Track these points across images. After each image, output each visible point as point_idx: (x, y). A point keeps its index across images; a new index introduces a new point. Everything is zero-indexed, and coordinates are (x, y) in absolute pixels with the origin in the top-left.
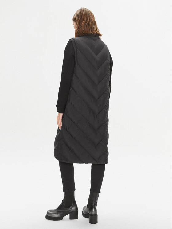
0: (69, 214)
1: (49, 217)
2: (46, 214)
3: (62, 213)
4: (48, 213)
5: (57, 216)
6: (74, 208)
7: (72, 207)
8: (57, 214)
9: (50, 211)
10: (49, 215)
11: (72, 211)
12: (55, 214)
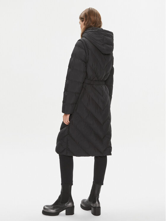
0: (65, 210)
1: (45, 212)
2: (42, 209)
3: (58, 209)
4: (44, 208)
5: (53, 211)
6: (70, 204)
7: (68, 203)
8: (54, 209)
9: (47, 206)
10: (46, 211)
11: (68, 206)
12: (52, 209)
